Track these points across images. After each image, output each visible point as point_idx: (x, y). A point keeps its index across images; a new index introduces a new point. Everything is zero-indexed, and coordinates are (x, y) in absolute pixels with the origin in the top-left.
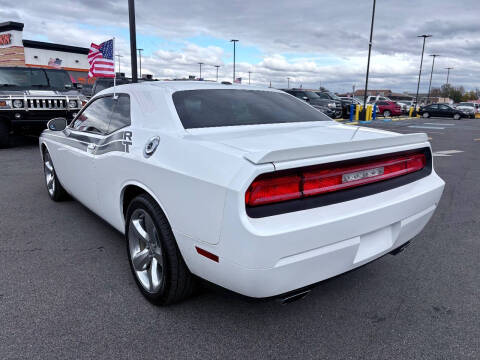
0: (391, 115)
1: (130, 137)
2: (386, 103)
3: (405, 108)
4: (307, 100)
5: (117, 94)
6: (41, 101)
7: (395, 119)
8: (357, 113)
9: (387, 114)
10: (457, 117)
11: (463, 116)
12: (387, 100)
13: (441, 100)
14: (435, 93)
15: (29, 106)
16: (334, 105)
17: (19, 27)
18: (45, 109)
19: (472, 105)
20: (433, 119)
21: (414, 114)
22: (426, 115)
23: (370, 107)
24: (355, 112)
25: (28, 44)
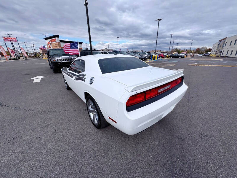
0: (162, 58)
1: (85, 76)
2: (160, 54)
3: (166, 55)
4: (139, 54)
5: (81, 60)
6: (65, 59)
7: (163, 59)
8: (153, 58)
9: (161, 57)
10: (180, 58)
11: (182, 57)
12: (160, 53)
13: (175, 53)
14: (173, 51)
15: (62, 61)
16: (147, 56)
17: (58, 36)
18: (66, 61)
19: (184, 54)
20: (173, 58)
21: (168, 57)
22: (171, 57)
23: (157, 56)
24: (152, 57)
25: (61, 41)
